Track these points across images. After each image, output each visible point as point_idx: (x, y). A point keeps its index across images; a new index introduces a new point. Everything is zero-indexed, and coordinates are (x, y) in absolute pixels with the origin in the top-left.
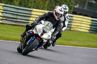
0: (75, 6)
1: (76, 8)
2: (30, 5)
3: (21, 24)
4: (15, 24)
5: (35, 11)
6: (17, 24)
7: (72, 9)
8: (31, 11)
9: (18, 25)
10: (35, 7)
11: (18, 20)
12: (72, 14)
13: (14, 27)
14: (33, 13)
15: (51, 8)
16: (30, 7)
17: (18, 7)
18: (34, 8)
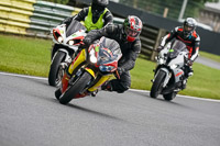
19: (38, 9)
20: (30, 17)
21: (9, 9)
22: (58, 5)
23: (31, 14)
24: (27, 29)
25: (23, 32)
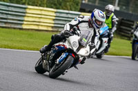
0: (84, 2)
1: (85, 4)
2: (24, 1)
3: (13, 26)
4: (4, 25)
5: (30, 9)
6: (7, 25)
7: (79, 5)
8: (25, 8)
9: (8, 28)
10: (30, 3)
11: (9, 21)
12: (79, 11)
13: (4, 29)
14: (28, 11)
15: (52, 3)
16: (24, 4)
17: (8, 4)
18: (29, 5)
19: (58, 15)
20: (54, 20)
21: (40, 16)
22: (71, 12)
23: (54, 18)
24: (52, 27)
25: (50, 29)
